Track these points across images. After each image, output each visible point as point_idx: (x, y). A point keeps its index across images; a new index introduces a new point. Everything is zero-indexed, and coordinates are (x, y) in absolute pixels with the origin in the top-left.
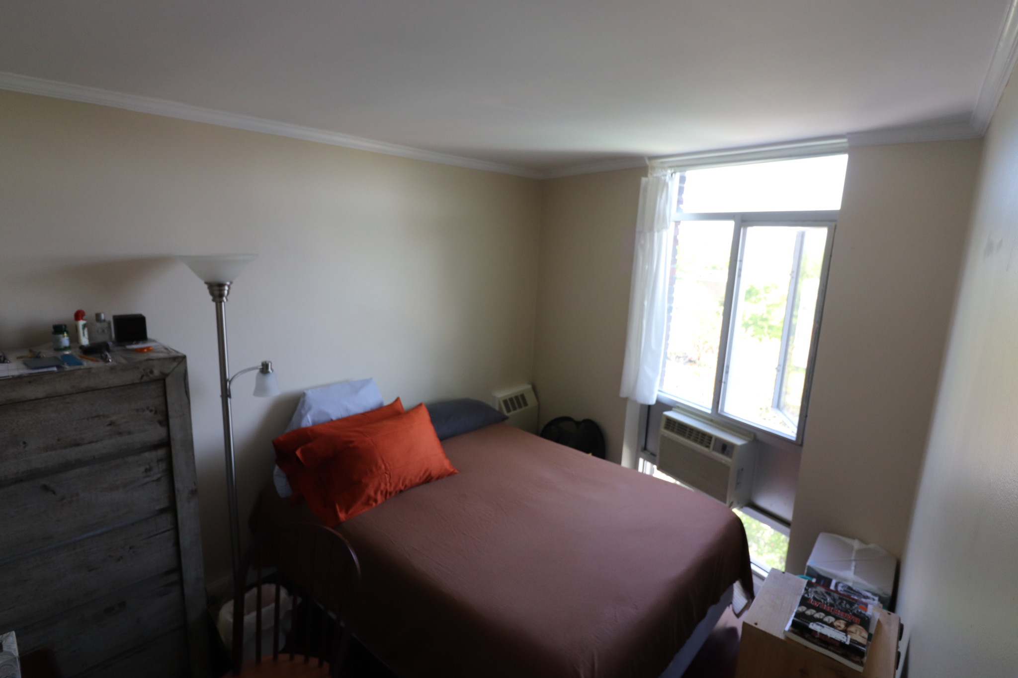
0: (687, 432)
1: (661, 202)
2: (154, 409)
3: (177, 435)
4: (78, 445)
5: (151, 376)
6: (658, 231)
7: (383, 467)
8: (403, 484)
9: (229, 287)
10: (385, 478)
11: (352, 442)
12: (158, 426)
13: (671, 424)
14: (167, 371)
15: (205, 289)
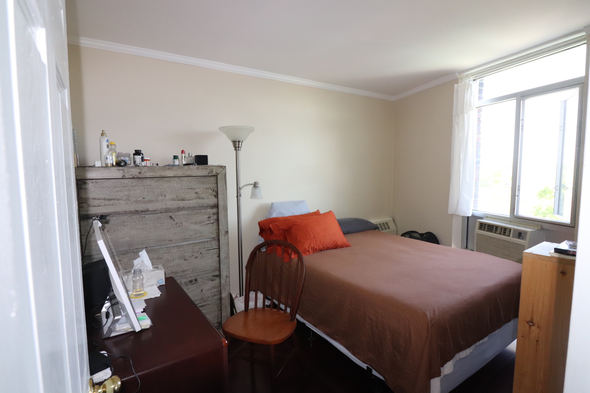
0: (494, 229)
1: (467, 96)
2: (212, 189)
3: (221, 203)
4: (184, 200)
5: (212, 173)
6: (467, 113)
7: (312, 235)
8: (322, 246)
9: (241, 143)
10: (314, 241)
11: (297, 222)
12: (214, 197)
13: (482, 226)
14: (218, 172)
15: (231, 144)
